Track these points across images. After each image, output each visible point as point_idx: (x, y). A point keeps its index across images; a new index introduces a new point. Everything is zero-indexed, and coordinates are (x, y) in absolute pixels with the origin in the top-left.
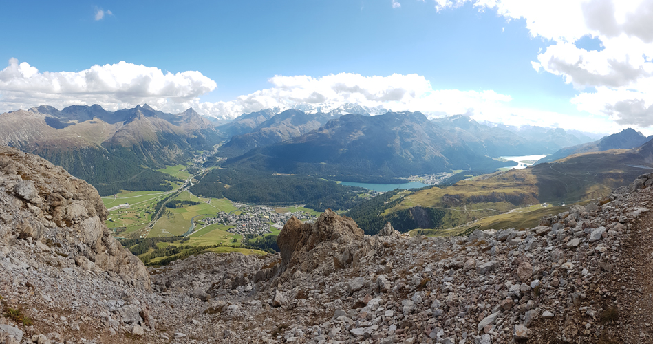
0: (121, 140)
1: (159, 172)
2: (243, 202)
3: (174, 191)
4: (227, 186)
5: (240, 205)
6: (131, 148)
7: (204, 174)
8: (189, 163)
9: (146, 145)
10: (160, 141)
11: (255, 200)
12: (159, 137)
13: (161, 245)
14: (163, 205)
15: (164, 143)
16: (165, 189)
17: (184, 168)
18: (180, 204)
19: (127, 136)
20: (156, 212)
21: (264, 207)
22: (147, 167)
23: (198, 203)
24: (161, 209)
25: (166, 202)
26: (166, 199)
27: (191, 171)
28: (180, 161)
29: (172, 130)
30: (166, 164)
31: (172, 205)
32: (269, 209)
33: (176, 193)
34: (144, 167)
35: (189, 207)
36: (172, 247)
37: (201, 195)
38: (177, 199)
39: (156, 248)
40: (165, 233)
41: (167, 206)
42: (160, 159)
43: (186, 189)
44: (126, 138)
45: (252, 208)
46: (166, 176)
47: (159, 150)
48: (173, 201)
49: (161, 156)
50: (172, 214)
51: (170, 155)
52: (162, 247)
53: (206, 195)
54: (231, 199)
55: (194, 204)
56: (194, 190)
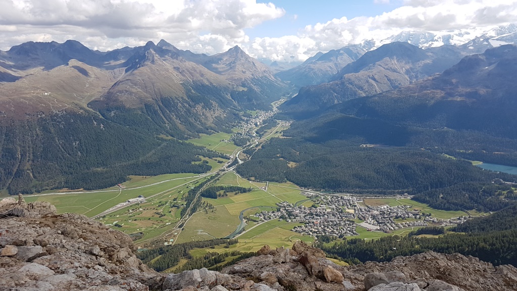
0: (123, 98)
1: (190, 145)
2: (315, 187)
3: (213, 173)
4: (292, 165)
5: (311, 193)
6: (141, 109)
7: (257, 146)
8: (235, 130)
9: (167, 103)
10: (189, 97)
11: (333, 186)
12: (188, 92)
13: (196, 253)
14: (198, 194)
15: (195, 100)
16: (200, 170)
17: (227, 137)
18: (222, 192)
19: (134, 90)
20: (188, 205)
21: (347, 197)
22: (170, 138)
23: (250, 190)
24: (195, 200)
25: (202, 189)
26: (202, 185)
27: (239, 142)
28: (222, 126)
29: (208, 80)
30: (200, 131)
31: (210, 194)
32: (354, 199)
33: (216, 175)
34: (164, 137)
35: (236, 196)
36: (213, 254)
37: (253, 178)
38: (218, 184)
39: (190, 258)
40: (203, 234)
41: (203, 195)
42: (190, 123)
43: (231, 169)
44: (131, 93)
45: (329, 197)
46: (200, 151)
47: (188, 111)
48: (211, 188)
49: (192, 120)
50: (211, 207)
51: (206, 118)
52: (198, 256)
53: (260, 178)
54: (297, 184)
55: (244, 191)
56: (243, 171)
